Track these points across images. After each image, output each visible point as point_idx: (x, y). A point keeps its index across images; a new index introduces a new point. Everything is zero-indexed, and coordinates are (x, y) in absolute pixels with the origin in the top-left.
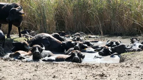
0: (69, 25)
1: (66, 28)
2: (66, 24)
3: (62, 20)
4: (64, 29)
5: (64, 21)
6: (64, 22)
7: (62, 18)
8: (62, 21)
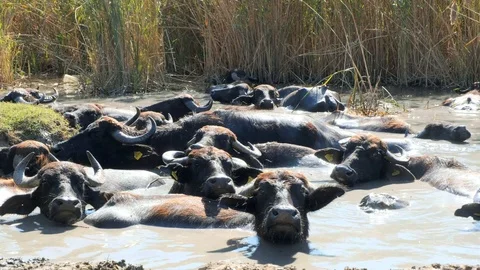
0: (220, 50)
1: (209, 62)
2: (208, 46)
3: (192, 27)
4: (198, 66)
5: (198, 35)
6: (202, 39)
7: (190, 21)
8: (190, 33)
